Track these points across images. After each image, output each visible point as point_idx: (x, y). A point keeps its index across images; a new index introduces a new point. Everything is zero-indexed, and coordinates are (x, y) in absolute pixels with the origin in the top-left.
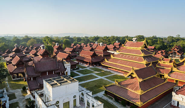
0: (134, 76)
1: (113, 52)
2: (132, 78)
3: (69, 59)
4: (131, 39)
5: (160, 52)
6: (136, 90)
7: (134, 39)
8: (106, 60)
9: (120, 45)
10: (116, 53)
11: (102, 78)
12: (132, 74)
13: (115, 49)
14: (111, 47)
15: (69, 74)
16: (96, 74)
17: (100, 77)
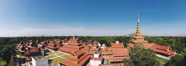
0: (74, 55)
1: (64, 44)
2: (73, 55)
3: (43, 47)
4: (72, 37)
5: (84, 43)
6: (75, 61)
7: (74, 37)
8: (61, 48)
9: (67, 40)
10: (66, 44)
11: (60, 56)
12: (73, 54)
13: (65, 42)
14: (63, 41)
15: (43, 54)
16: (57, 55)
17: (58, 56)
